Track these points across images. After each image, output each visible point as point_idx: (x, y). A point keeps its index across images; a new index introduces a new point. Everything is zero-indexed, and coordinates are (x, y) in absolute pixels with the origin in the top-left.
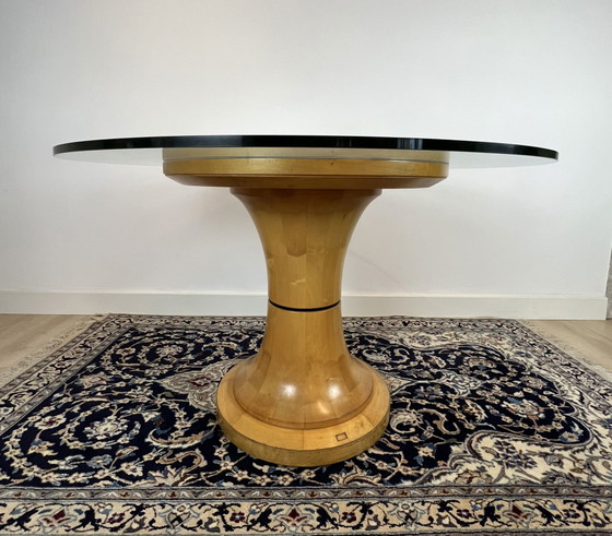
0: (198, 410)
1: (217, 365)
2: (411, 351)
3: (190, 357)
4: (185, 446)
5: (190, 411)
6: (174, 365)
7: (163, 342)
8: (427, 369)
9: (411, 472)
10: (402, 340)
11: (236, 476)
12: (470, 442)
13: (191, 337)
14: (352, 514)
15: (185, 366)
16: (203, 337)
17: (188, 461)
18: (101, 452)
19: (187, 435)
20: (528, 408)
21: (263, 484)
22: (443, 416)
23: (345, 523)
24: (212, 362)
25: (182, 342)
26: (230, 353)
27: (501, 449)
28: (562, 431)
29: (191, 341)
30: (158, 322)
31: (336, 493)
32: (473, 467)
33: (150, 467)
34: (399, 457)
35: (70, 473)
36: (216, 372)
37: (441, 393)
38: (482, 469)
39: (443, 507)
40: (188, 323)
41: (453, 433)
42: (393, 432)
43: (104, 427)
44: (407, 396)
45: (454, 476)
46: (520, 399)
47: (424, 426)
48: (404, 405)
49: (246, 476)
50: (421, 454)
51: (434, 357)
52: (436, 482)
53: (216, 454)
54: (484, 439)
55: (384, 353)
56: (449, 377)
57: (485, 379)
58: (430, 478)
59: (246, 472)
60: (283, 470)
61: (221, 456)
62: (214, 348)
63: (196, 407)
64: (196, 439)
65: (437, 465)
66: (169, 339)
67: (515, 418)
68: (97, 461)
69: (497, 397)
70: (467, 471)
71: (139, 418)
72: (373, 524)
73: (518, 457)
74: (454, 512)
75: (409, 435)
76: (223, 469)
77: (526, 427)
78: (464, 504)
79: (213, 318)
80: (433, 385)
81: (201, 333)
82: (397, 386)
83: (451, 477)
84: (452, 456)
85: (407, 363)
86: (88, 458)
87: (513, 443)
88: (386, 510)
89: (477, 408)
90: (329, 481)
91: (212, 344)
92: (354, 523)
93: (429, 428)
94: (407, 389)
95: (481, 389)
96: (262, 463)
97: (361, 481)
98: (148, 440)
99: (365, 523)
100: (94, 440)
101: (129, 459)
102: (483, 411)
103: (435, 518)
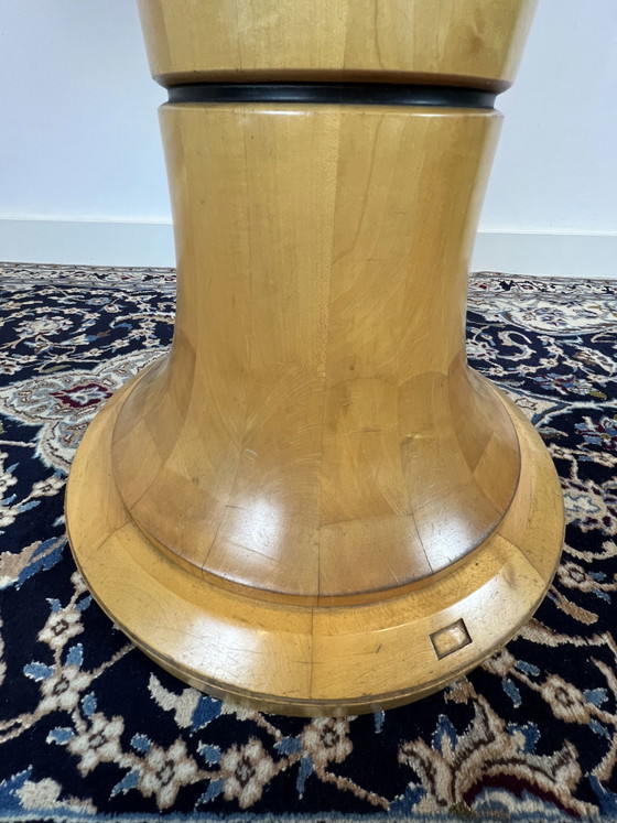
0: (50, 472)
1: (130, 357)
2: (532, 335)
3: (82, 340)
6: (41, 357)
7: (39, 310)
10: (507, 315)
11: (79, 744)
13: (97, 301)
15: (64, 358)
16: (121, 302)
21: (167, 797)
24: (123, 351)
25: (75, 311)
26: (164, 333)
29: (93, 309)
30: (47, 275)
36: (125, 373)
40: (102, 277)
44: (562, 442)
49: (111, 751)
51: (586, 350)
53: (45, 635)
55: (479, 338)
59: (116, 727)
60: (245, 714)
61: (58, 642)
62: (136, 324)
63: (48, 462)
64: (9, 571)
66: (54, 304)
76: (47, 705)
79: (150, 270)
81: (119, 295)
85: (533, 361)
91: (134, 316)
94: (555, 422)
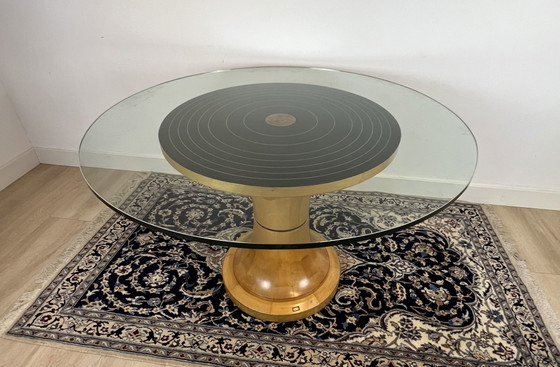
1: (227, 231)
4: (203, 297)
5: (208, 271)
7: (190, 206)
8: (380, 252)
9: (337, 332)
11: (231, 321)
12: (384, 317)
14: (293, 354)
17: (204, 308)
18: (154, 295)
19: (204, 289)
20: (439, 295)
21: (246, 328)
22: (375, 294)
23: (287, 358)
27: (402, 325)
28: (454, 316)
31: (287, 340)
32: (377, 334)
33: (182, 309)
34: (333, 321)
35: (139, 307)
37: (382, 275)
38: (383, 337)
39: (348, 357)
41: (376, 309)
42: (335, 303)
43: (154, 278)
44: (356, 275)
45: (363, 338)
46: (438, 286)
47: (358, 301)
48: (350, 282)
49: (236, 322)
50: (348, 321)
51: (391, 240)
52: (349, 341)
53: (220, 305)
54: (395, 316)
56: (394, 261)
57: (422, 265)
58: (347, 338)
59: (236, 320)
60: (259, 321)
61: (223, 307)
63: (211, 268)
64: (209, 293)
65: (355, 330)
66: (195, 202)
67: (425, 301)
68: (153, 301)
69: (422, 283)
70: (372, 337)
71: (175, 273)
72: (303, 361)
73: (412, 331)
74: (352, 361)
75: (345, 307)
76: (224, 315)
77: (430, 310)
78: (361, 357)
80: (378, 267)
82: (352, 265)
83: (360, 340)
84: (367, 325)
85: (367, 244)
86: (148, 299)
87: (414, 321)
88: (313, 354)
89: (402, 291)
90: (284, 332)
92: (292, 359)
93: (361, 303)
95: (414, 274)
96: (247, 315)
97: (304, 335)
98: (181, 290)
99: (298, 360)
100: (150, 287)
101: (170, 303)
102: (405, 294)
103: (340, 362)
